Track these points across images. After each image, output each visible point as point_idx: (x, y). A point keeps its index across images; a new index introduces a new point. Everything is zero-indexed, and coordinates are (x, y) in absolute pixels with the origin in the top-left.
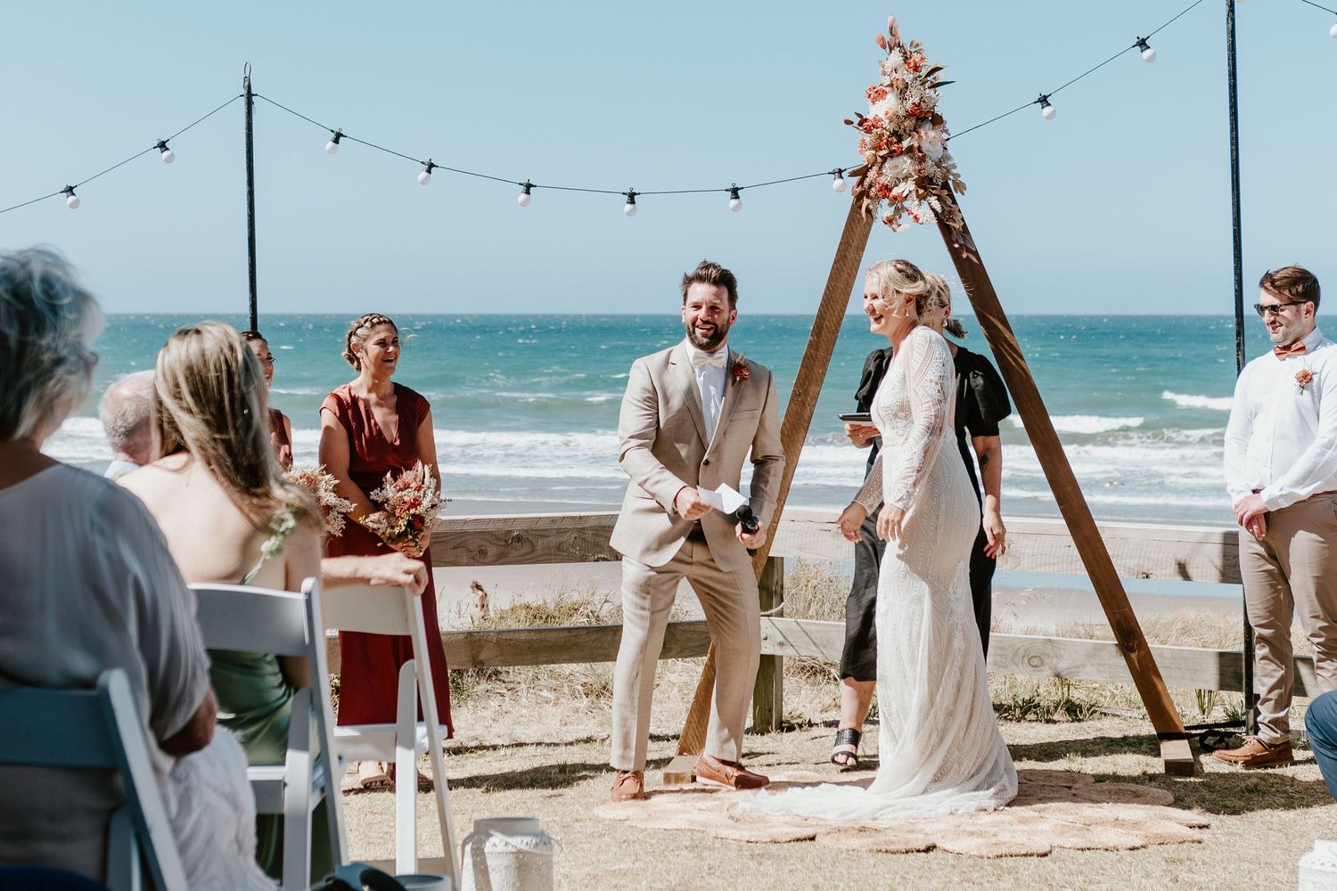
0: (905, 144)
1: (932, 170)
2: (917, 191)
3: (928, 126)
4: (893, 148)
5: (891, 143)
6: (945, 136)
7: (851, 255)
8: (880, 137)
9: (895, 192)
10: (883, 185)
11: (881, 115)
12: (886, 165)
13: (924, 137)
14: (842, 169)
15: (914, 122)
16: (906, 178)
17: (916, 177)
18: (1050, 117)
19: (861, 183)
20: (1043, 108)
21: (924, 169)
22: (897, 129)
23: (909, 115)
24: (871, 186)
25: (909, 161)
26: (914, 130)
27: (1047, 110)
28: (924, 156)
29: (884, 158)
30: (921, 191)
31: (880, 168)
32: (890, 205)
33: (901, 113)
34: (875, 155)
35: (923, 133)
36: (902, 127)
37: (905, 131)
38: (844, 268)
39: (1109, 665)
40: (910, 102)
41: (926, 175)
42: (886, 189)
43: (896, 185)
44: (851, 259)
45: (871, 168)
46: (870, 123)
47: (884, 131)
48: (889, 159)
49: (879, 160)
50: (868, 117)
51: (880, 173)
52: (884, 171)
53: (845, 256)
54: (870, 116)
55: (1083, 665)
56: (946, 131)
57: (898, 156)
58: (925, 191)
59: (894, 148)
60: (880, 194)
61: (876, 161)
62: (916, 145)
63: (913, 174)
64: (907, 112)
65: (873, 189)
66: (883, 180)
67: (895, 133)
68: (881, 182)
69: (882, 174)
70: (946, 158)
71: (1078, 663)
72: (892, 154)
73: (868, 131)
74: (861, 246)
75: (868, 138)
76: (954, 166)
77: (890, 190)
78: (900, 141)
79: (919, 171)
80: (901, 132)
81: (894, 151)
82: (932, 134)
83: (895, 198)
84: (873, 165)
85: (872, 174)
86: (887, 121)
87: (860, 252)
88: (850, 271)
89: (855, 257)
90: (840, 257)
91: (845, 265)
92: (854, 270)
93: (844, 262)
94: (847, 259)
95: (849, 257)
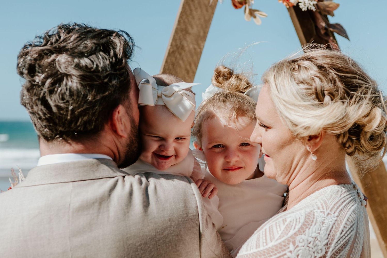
7: (189, 44)
38: (181, 62)
44: (190, 51)
53: (183, 47)
87: (200, 42)
88: (188, 67)
89: (195, 49)
90: (175, 48)
91: (182, 59)
92: (193, 66)
93: (180, 54)
94: (185, 51)
95: (187, 49)
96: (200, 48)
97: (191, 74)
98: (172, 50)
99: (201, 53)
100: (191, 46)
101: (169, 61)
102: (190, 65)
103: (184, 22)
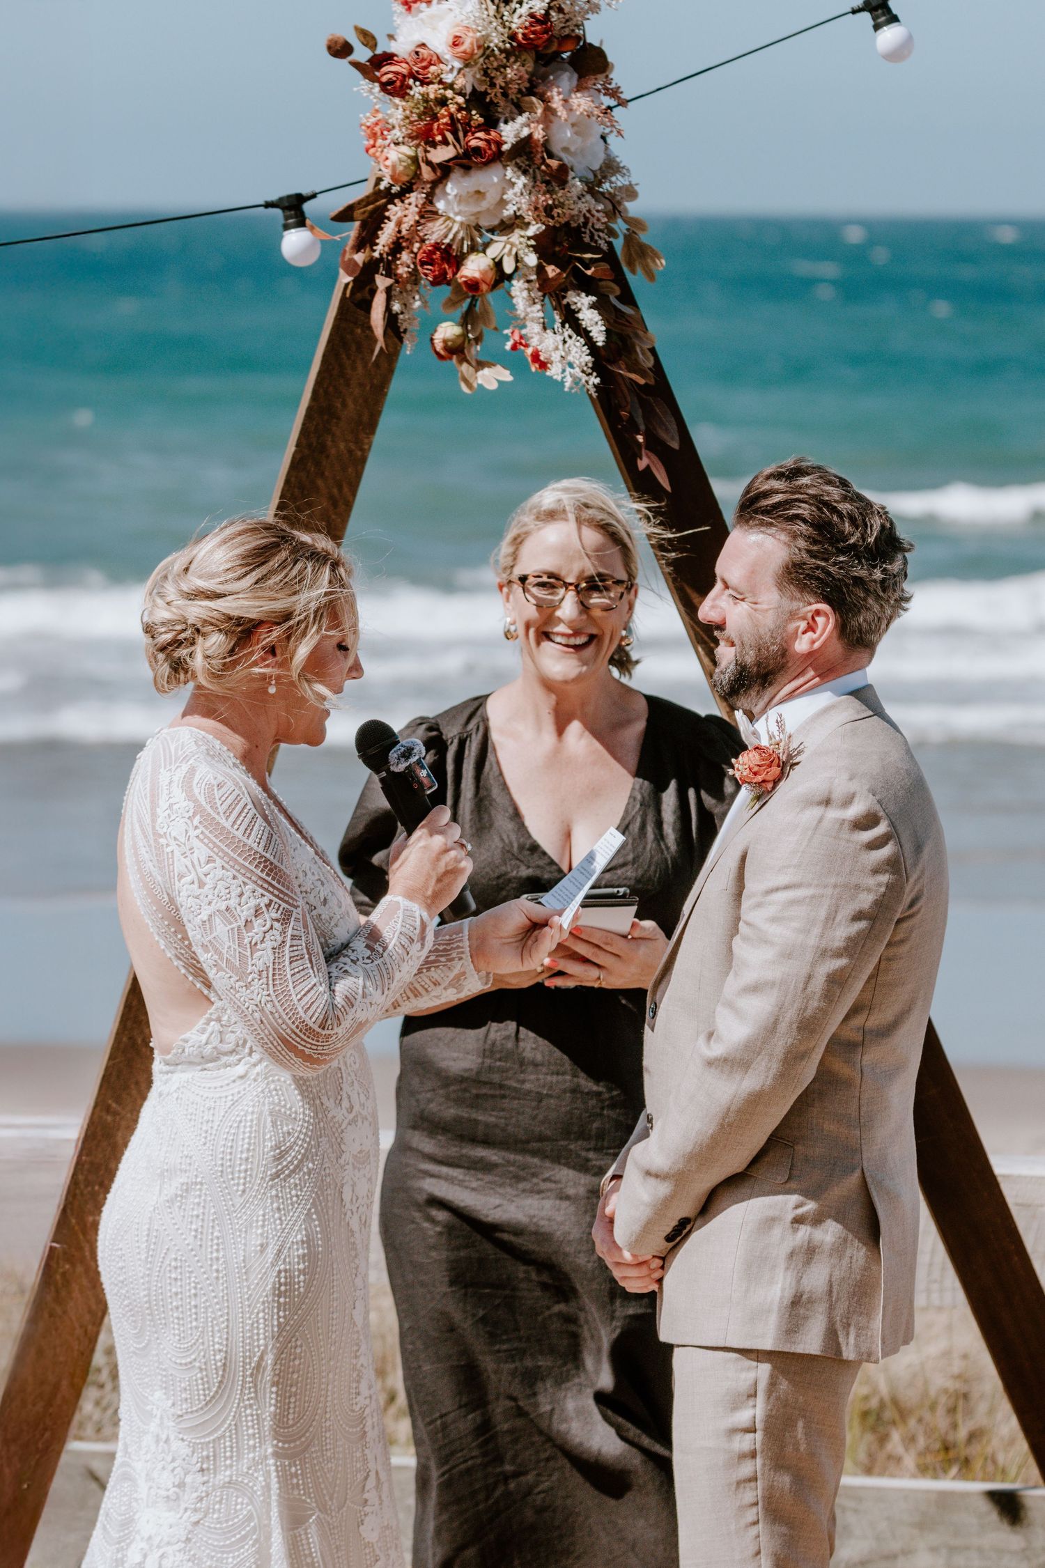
0: (510, 132)
1: (583, 207)
2: (540, 270)
3: (567, 79)
4: (474, 143)
5: (468, 128)
6: (608, 101)
7: (336, 447)
8: (430, 109)
9: (475, 267)
10: (437, 246)
11: (439, 44)
12: (451, 188)
13: (562, 113)
14: (305, 191)
15: (530, 66)
16: (506, 227)
17: (533, 230)
18: (897, 55)
19: (366, 239)
20: (877, 27)
21: (562, 205)
22: (482, 88)
23: (517, 48)
24: (397, 247)
25: (522, 181)
26: (531, 91)
27: (889, 36)
28: (564, 169)
29: (444, 171)
30: (551, 271)
31: (430, 199)
32: (452, 303)
33: (496, 40)
34: (415, 160)
35: (557, 103)
36: (499, 81)
37: (505, 95)
38: (320, 482)
39: (980, 1550)
40: (524, 10)
41: (563, 221)
42: (449, 257)
43: (473, 249)
45: (402, 195)
46: (402, 69)
47: (449, 93)
48: (456, 175)
49: (427, 174)
50: (393, 47)
51: (427, 213)
52: (440, 205)
53: (323, 448)
54: (402, 47)
55: (907, 1552)
56: (614, 93)
57: (486, 164)
58: (563, 269)
59: (477, 140)
60: (427, 273)
61: (417, 175)
62: (539, 135)
63: (529, 217)
64: (513, 37)
65: (405, 257)
66: (435, 232)
67: (476, 99)
68: (432, 239)
69: (436, 213)
70: (610, 167)
71: (895, 1546)
72: (468, 161)
73: (395, 88)
74: (365, 418)
75: (396, 112)
76: (631, 193)
77: (457, 261)
78: (491, 123)
79: (548, 210)
80: (494, 94)
81: (477, 150)
82: (581, 102)
83: (473, 285)
84: (407, 189)
85: (402, 214)
86: (458, 64)
87: (362, 435)
88: (335, 491)
89: (350, 452)
90: (306, 452)
91: (322, 474)
92: (346, 489)
93: (318, 464)
94: (328, 457)
95: (333, 451)
96: (362, 450)
97: (342, 507)
98: (298, 457)
99: (363, 460)
100: (342, 446)
101: (293, 479)
102: (340, 488)
103: (326, 392)
